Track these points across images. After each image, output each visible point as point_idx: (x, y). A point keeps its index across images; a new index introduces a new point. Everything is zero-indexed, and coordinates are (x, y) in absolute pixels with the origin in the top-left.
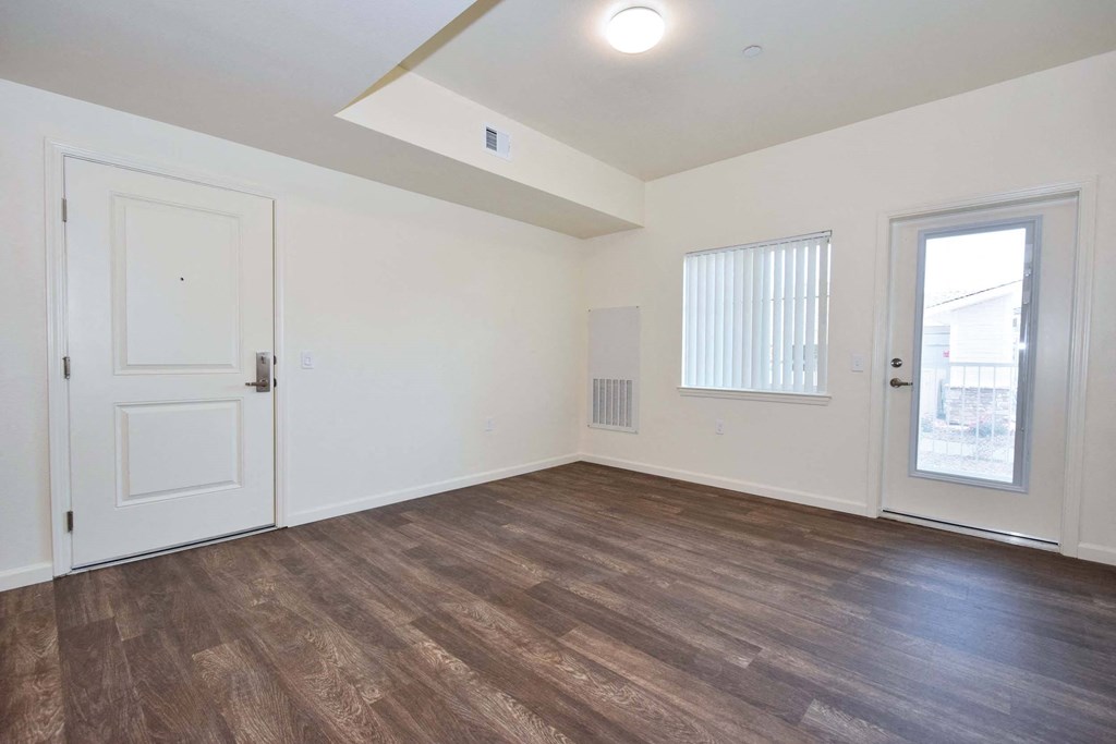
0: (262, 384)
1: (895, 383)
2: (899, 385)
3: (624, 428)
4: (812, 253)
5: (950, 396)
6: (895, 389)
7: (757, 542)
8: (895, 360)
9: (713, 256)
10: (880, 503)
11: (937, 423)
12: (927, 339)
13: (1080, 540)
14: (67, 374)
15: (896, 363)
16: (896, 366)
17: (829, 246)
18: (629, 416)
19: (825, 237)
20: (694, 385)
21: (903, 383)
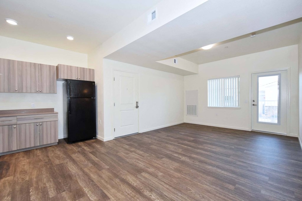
0: (137, 107)
1: (253, 105)
2: (254, 105)
3: (195, 115)
4: (236, 79)
5: (265, 108)
6: (254, 106)
7: (229, 134)
8: (254, 100)
9: (214, 80)
10: (251, 128)
11: (262, 115)
12: (260, 94)
13: (290, 133)
14: (114, 105)
15: (254, 101)
16: (253, 102)
17: (239, 78)
18: (196, 113)
19: (238, 77)
20: (211, 106)
21: (255, 104)
